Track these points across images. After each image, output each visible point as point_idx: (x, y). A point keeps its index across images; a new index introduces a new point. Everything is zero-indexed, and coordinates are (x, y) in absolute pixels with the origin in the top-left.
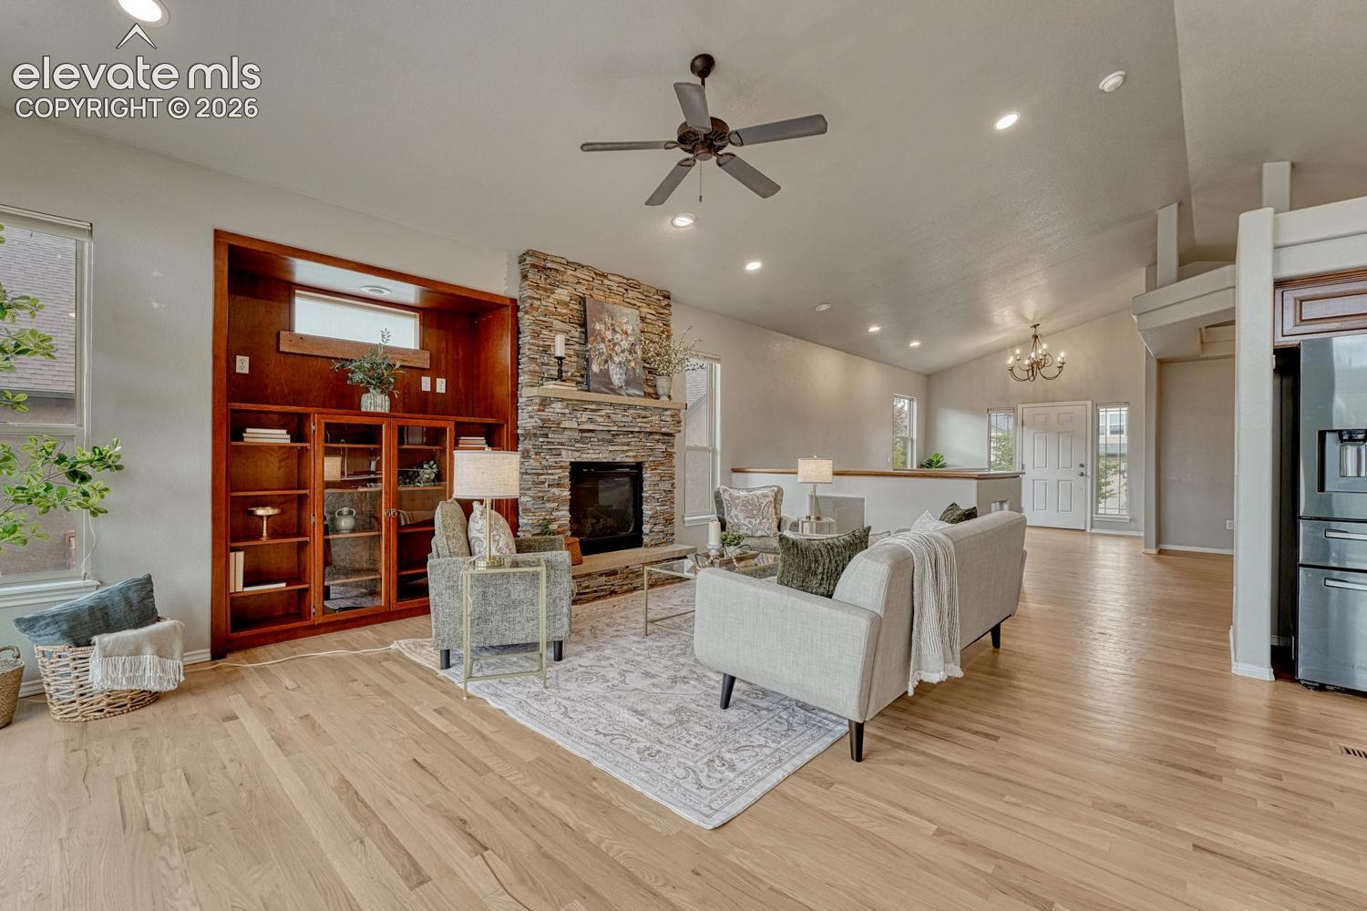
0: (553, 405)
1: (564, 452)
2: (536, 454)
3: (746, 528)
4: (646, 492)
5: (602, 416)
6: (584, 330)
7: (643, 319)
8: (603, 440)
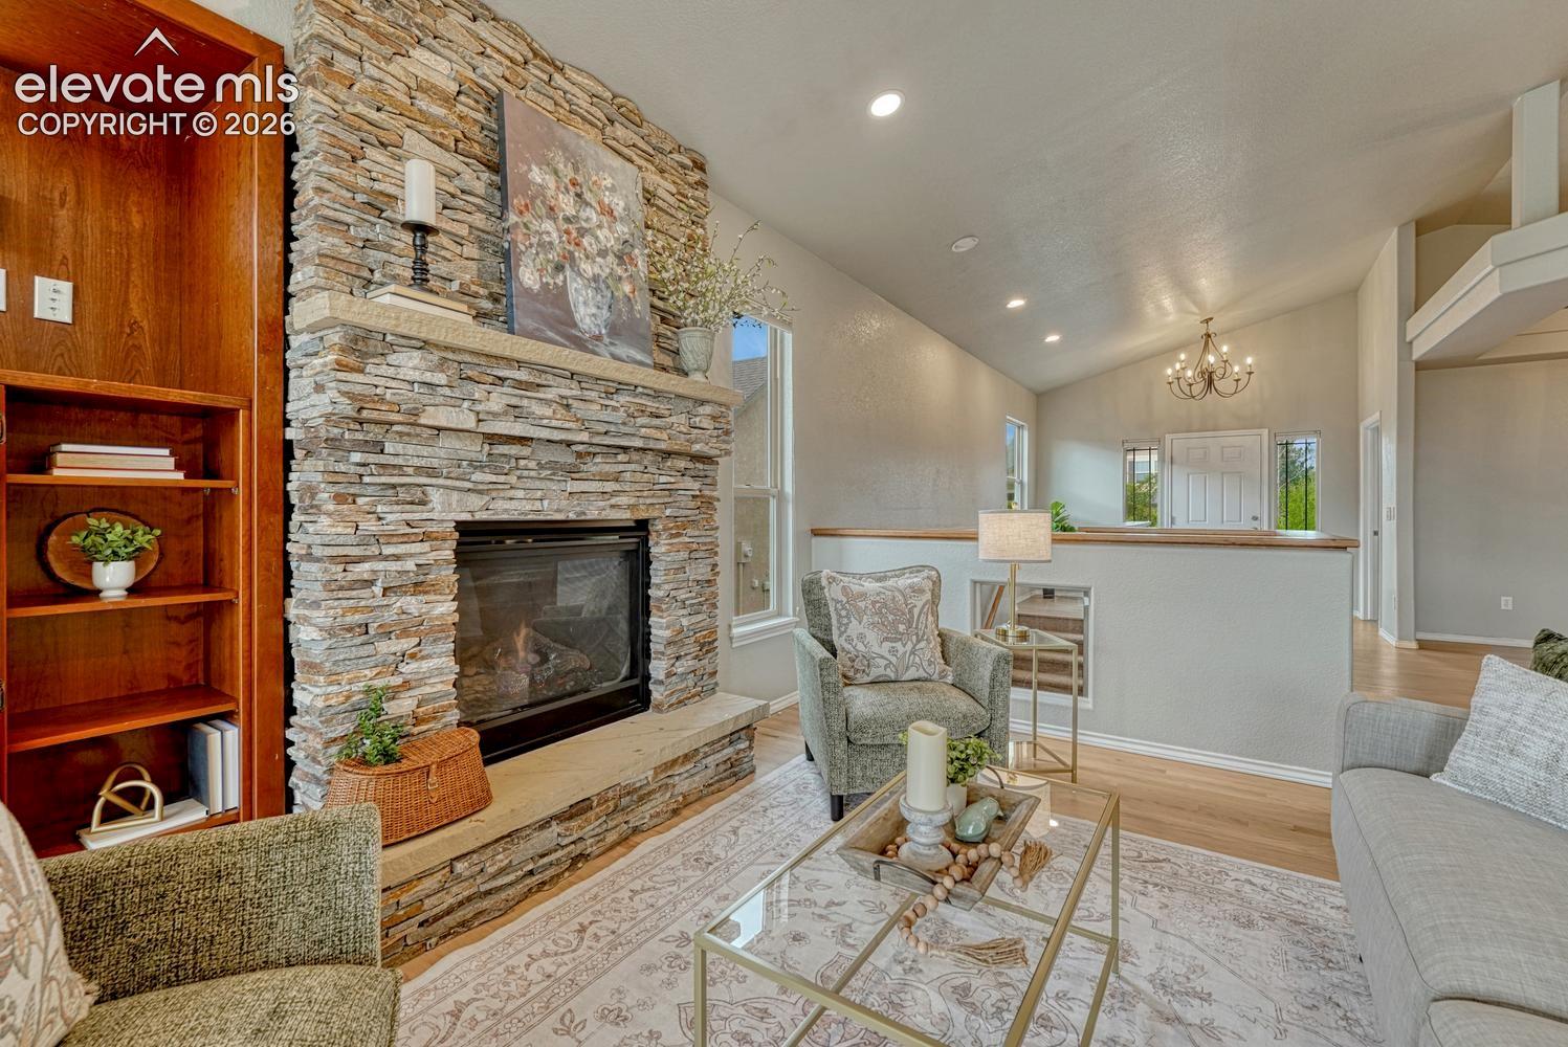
0: (392, 359)
1: (435, 496)
2: (339, 499)
3: (883, 662)
4: (658, 586)
5: (548, 402)
6: (496, 179)
7: (649, 197)
8: (554, 466)
